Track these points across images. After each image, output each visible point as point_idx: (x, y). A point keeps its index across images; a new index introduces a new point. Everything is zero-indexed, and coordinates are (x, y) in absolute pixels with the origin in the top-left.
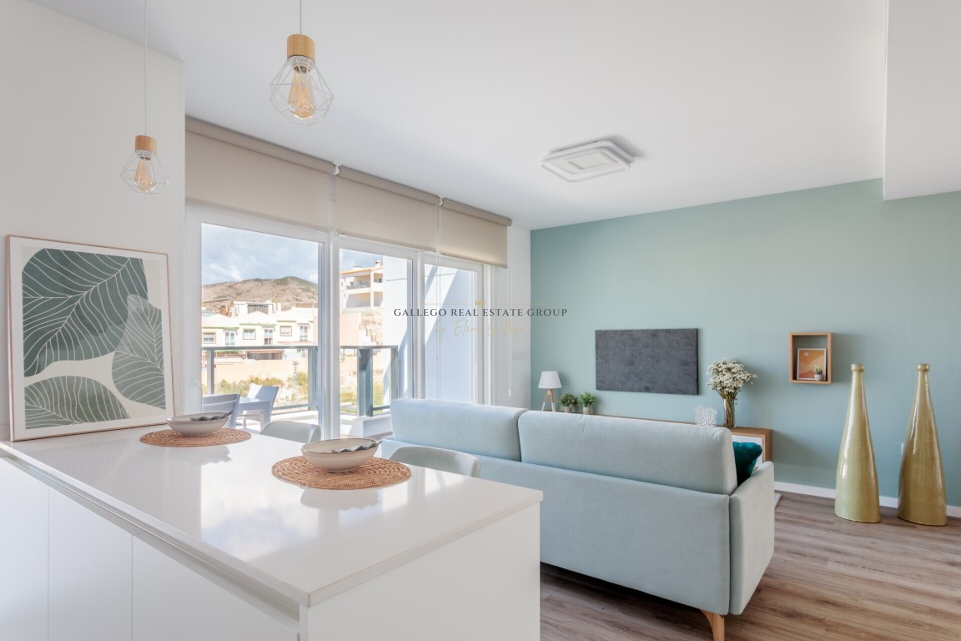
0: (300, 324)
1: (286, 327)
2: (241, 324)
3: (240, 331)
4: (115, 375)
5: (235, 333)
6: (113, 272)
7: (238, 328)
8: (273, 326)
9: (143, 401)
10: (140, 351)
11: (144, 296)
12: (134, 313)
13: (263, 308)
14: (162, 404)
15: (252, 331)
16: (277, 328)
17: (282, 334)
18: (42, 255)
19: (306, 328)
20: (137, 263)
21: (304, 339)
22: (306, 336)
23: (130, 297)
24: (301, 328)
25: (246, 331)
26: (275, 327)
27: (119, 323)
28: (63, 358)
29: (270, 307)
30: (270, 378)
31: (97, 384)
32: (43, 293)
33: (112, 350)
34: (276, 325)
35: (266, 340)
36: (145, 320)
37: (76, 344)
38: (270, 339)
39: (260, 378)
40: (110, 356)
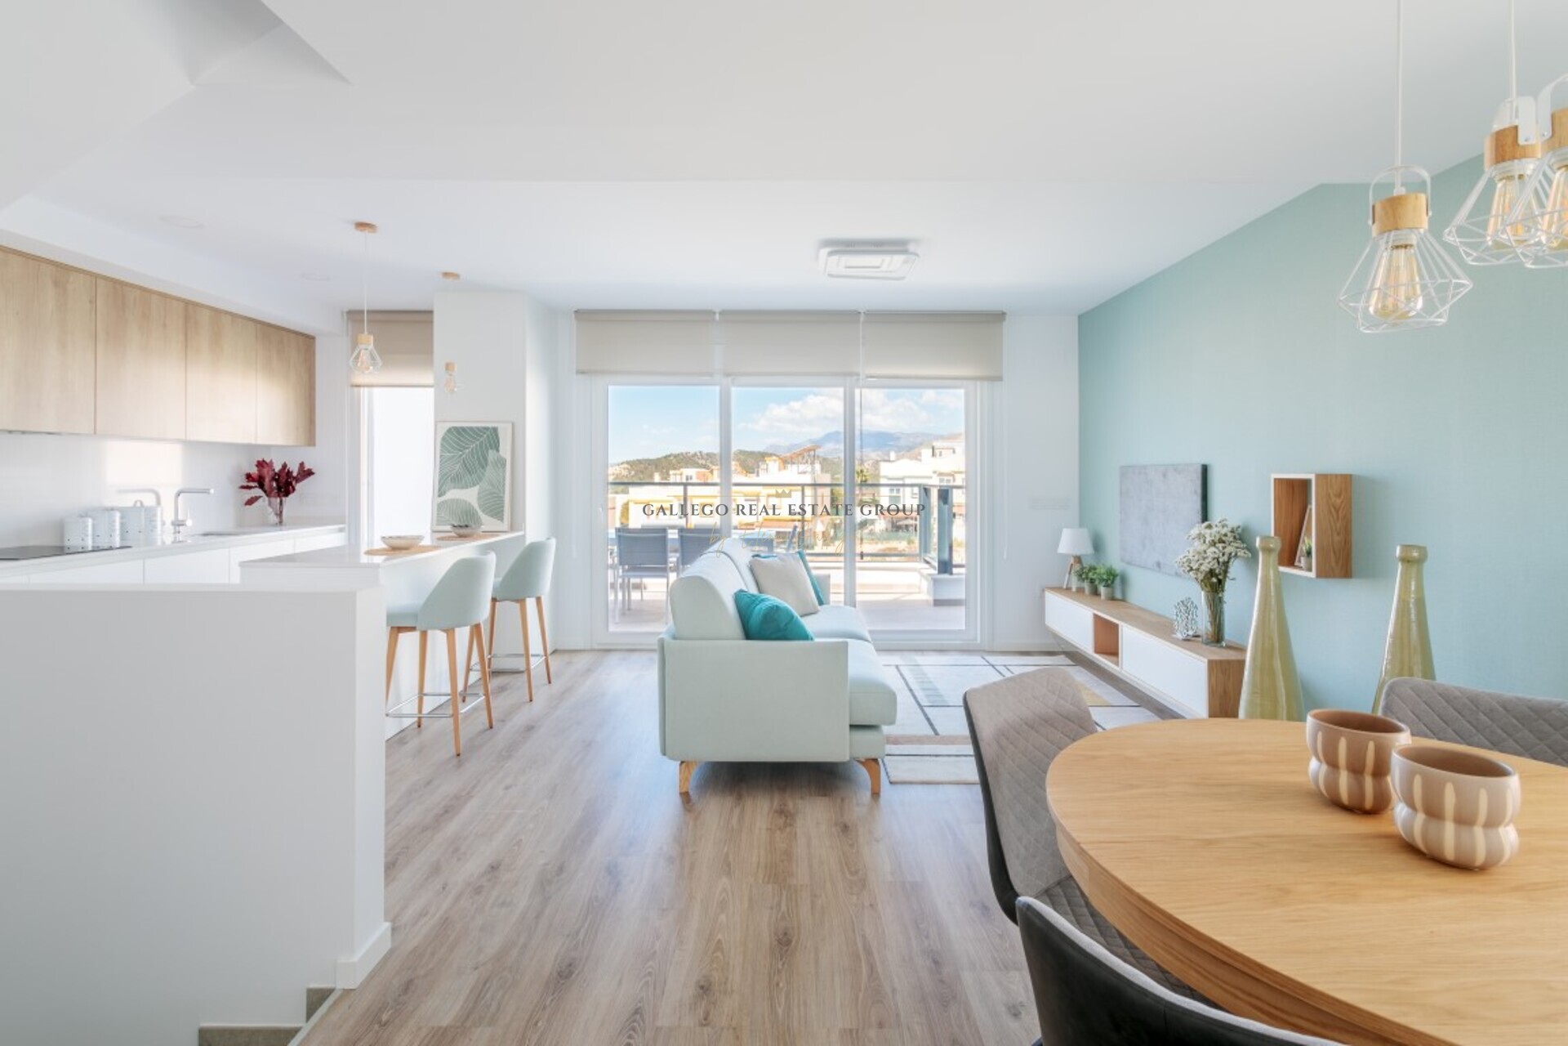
4: (479, 499)
6: (481, 436)
9: (492, 516)
10: (493, 485)
11: (498, 450)
12: (492, 462)
14: (502, 519)
18: (449, 431)
20: (495, 430)
23: (490, 451)
27: (483, 468)
28: (454, 488)
31: (470, 504)
32: (449, 452)
33: (478, 484)
36: (497, 465)
37: (461, 480)
40: (478, 487)
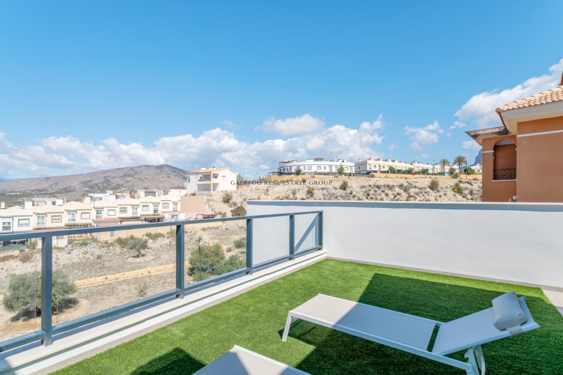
0: (173, 202)
1: (166, 204)
2: (141, 203)
3: (141, 206)
5: (138, 207)
7: (139, 205)
8: (159, 203)
13: (153, 194)
15: (147, 206)
16: (161, 204)
17: (163, 207)
19: (176, 204)
21: (175, 209)
22: (176, 208)
24: (174, 204)
25: (144, 206)
26: (160, 204)
29: (157, 193)
30: (157, 233)
34: (160, 203)
35: (155, 211)
38: (157, 210)
39: (152, 233)
